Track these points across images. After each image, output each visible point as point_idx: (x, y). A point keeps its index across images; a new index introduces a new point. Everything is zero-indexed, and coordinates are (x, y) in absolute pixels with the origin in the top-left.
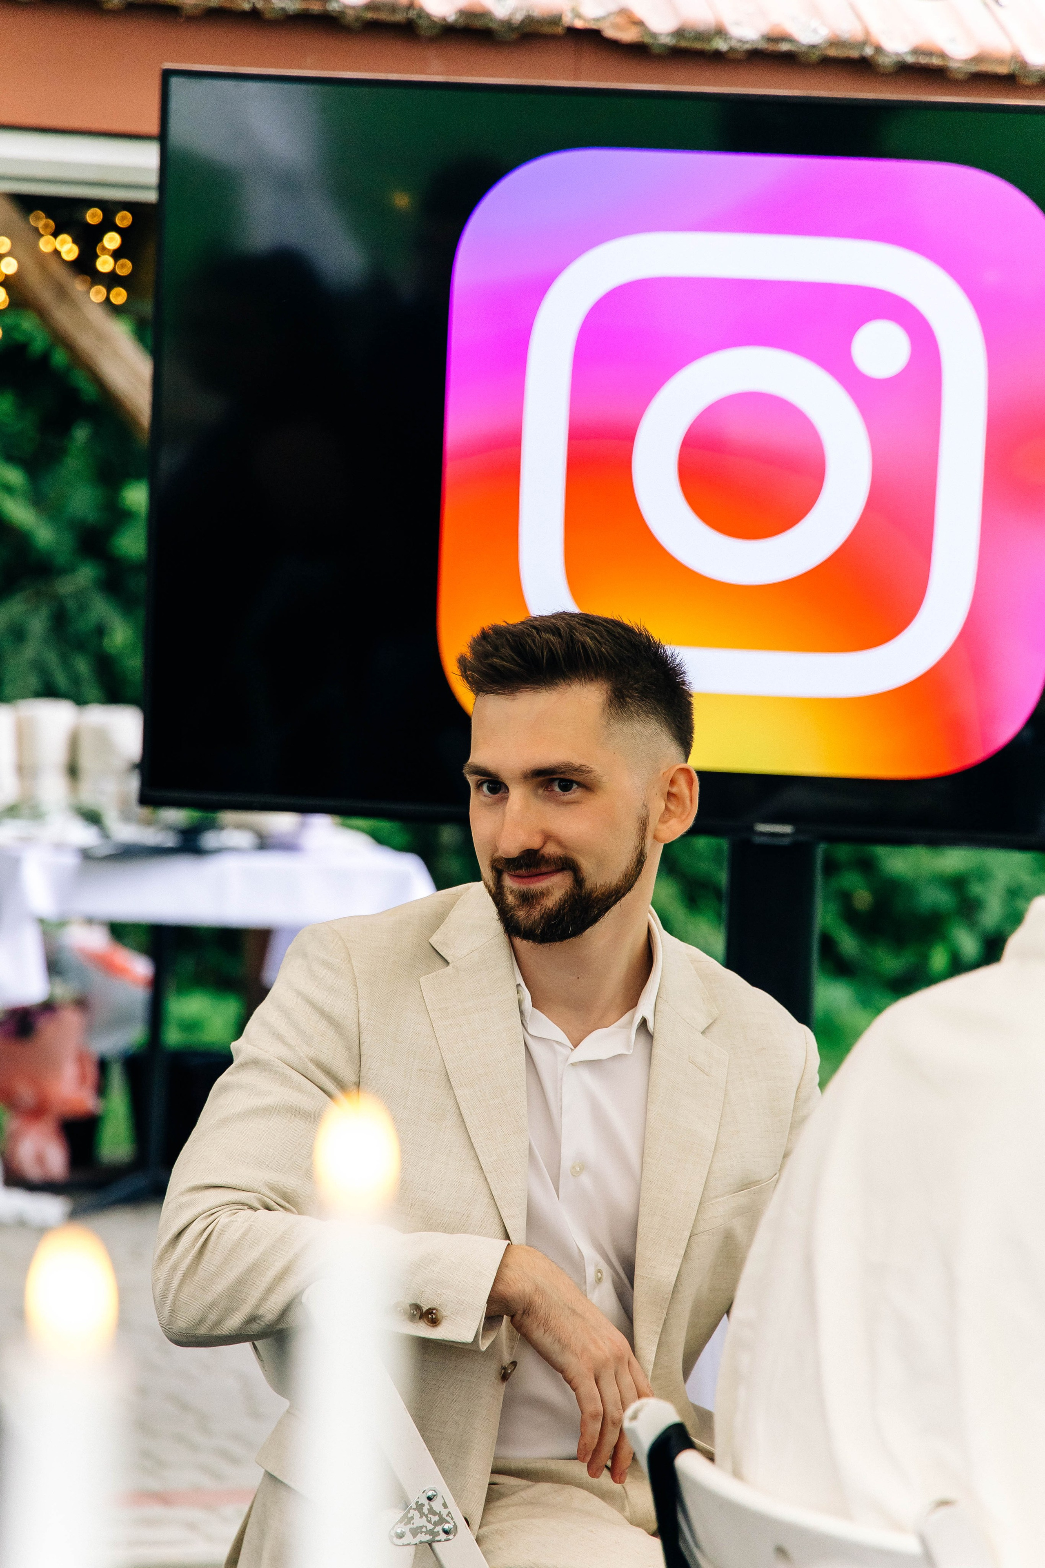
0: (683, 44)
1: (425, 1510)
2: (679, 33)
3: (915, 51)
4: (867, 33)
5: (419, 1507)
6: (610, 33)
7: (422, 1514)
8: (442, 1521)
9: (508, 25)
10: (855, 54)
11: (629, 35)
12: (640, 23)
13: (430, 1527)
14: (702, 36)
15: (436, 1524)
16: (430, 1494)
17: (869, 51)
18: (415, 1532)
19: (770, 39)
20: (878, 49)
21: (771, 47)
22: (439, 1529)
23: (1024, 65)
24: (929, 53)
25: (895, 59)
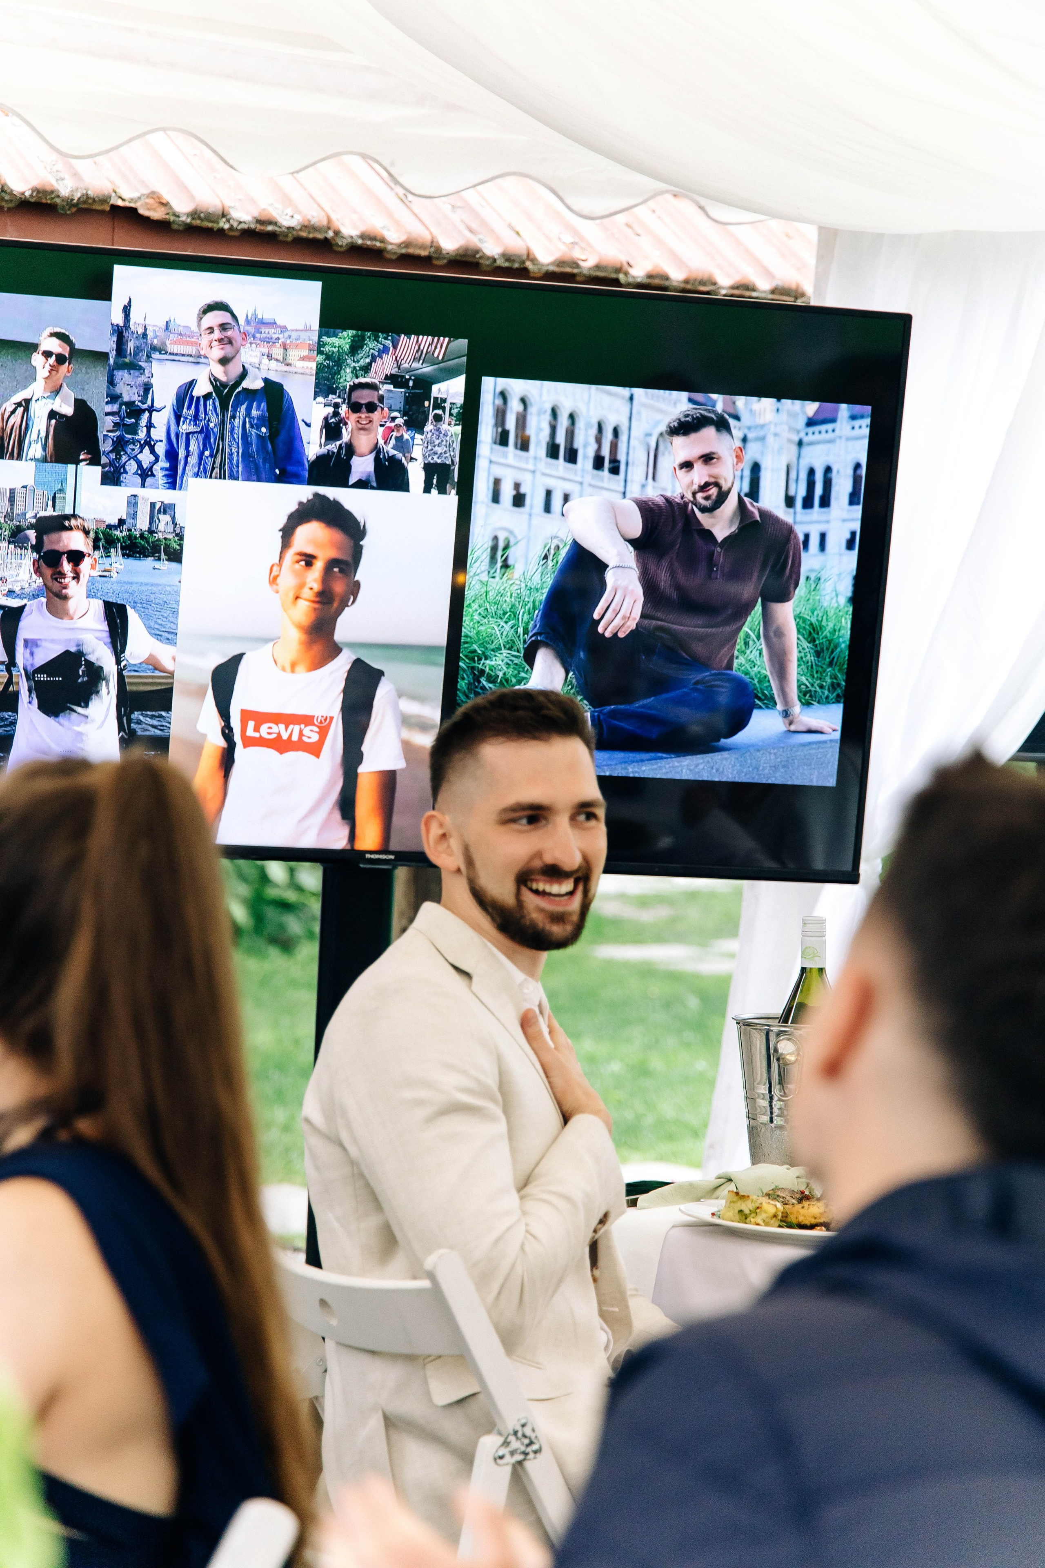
0: (198, 222)
1: (520, 1434)
2: (194, 214)
3: (363, 236)
4: (329, 220)
5: (515, 1433)
6: (142, 211)
7: (517, 1439)
8: (531, 1443)
9: (70, 202)
10: (320, 236)
11: (157, 214)
12: (165, 205)
13: (523, 1448)
14: (209, 217)
15: (528, 1445)
16: (523, 1421)
17: (330, 234)
18: (512, 1453)
19: (259, 221)
20: (337, 233)
21: (259, 227)
22: (529, 1450)
23: (438, 249)
24: (374, 239)
25: (350, 240)
